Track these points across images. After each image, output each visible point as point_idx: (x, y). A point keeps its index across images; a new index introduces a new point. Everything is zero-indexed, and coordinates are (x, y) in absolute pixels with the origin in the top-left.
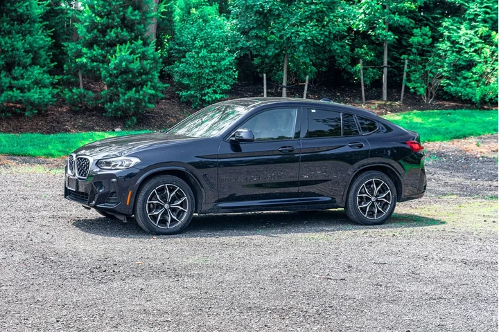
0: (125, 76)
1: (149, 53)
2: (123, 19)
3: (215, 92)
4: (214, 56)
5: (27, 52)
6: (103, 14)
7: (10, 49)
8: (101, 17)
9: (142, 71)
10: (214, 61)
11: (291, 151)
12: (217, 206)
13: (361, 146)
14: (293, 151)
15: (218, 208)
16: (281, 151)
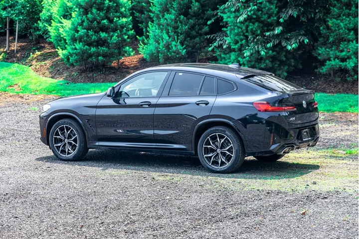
11: (149, 105)
12: (97, 144)
13: (207, 104)
14: (150, 105)
15: (99, 146)
16: (142, 105)
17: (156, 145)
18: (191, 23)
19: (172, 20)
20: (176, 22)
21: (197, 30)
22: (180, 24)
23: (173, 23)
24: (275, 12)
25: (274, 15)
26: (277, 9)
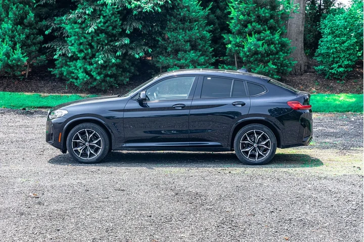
0: (256, 56)
1: (276, 39)
2: (258, 16)
3: (340, 66)
4: (337, 41)
5: (186, 42)
6: (245, 13)
7: (175, 40)
8: (244, 15)
9: (269, 52)
10: (337, 43)
11: (182, 107)
12: (125, 145)
13: (243, 104)
14: (184, 107)
15: (126, 147)
16: (174, 107)
17: (190, 144)
18: (27, 32)
19: (9, 30)
20: (13, 32)
21: (32, 39)
22: (17, 34)
23: (10, 32)
24: (120, 24)
25: (118, 27)
26: (121, 22)
